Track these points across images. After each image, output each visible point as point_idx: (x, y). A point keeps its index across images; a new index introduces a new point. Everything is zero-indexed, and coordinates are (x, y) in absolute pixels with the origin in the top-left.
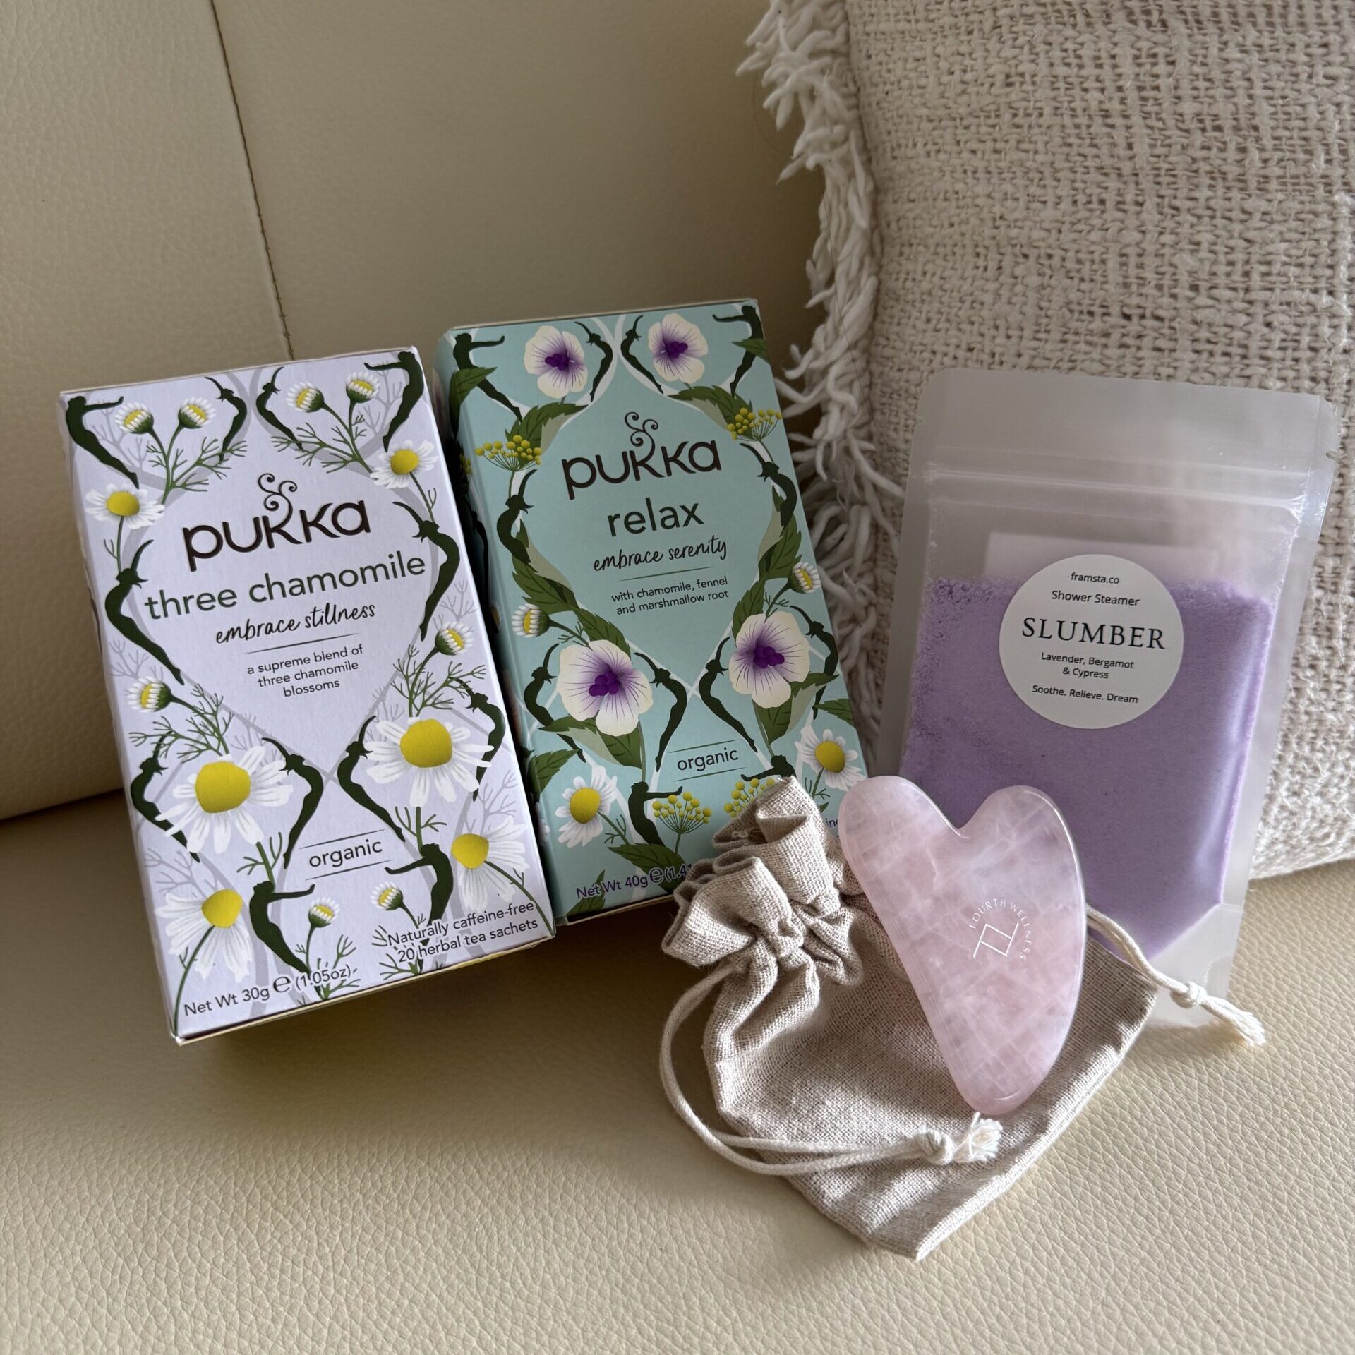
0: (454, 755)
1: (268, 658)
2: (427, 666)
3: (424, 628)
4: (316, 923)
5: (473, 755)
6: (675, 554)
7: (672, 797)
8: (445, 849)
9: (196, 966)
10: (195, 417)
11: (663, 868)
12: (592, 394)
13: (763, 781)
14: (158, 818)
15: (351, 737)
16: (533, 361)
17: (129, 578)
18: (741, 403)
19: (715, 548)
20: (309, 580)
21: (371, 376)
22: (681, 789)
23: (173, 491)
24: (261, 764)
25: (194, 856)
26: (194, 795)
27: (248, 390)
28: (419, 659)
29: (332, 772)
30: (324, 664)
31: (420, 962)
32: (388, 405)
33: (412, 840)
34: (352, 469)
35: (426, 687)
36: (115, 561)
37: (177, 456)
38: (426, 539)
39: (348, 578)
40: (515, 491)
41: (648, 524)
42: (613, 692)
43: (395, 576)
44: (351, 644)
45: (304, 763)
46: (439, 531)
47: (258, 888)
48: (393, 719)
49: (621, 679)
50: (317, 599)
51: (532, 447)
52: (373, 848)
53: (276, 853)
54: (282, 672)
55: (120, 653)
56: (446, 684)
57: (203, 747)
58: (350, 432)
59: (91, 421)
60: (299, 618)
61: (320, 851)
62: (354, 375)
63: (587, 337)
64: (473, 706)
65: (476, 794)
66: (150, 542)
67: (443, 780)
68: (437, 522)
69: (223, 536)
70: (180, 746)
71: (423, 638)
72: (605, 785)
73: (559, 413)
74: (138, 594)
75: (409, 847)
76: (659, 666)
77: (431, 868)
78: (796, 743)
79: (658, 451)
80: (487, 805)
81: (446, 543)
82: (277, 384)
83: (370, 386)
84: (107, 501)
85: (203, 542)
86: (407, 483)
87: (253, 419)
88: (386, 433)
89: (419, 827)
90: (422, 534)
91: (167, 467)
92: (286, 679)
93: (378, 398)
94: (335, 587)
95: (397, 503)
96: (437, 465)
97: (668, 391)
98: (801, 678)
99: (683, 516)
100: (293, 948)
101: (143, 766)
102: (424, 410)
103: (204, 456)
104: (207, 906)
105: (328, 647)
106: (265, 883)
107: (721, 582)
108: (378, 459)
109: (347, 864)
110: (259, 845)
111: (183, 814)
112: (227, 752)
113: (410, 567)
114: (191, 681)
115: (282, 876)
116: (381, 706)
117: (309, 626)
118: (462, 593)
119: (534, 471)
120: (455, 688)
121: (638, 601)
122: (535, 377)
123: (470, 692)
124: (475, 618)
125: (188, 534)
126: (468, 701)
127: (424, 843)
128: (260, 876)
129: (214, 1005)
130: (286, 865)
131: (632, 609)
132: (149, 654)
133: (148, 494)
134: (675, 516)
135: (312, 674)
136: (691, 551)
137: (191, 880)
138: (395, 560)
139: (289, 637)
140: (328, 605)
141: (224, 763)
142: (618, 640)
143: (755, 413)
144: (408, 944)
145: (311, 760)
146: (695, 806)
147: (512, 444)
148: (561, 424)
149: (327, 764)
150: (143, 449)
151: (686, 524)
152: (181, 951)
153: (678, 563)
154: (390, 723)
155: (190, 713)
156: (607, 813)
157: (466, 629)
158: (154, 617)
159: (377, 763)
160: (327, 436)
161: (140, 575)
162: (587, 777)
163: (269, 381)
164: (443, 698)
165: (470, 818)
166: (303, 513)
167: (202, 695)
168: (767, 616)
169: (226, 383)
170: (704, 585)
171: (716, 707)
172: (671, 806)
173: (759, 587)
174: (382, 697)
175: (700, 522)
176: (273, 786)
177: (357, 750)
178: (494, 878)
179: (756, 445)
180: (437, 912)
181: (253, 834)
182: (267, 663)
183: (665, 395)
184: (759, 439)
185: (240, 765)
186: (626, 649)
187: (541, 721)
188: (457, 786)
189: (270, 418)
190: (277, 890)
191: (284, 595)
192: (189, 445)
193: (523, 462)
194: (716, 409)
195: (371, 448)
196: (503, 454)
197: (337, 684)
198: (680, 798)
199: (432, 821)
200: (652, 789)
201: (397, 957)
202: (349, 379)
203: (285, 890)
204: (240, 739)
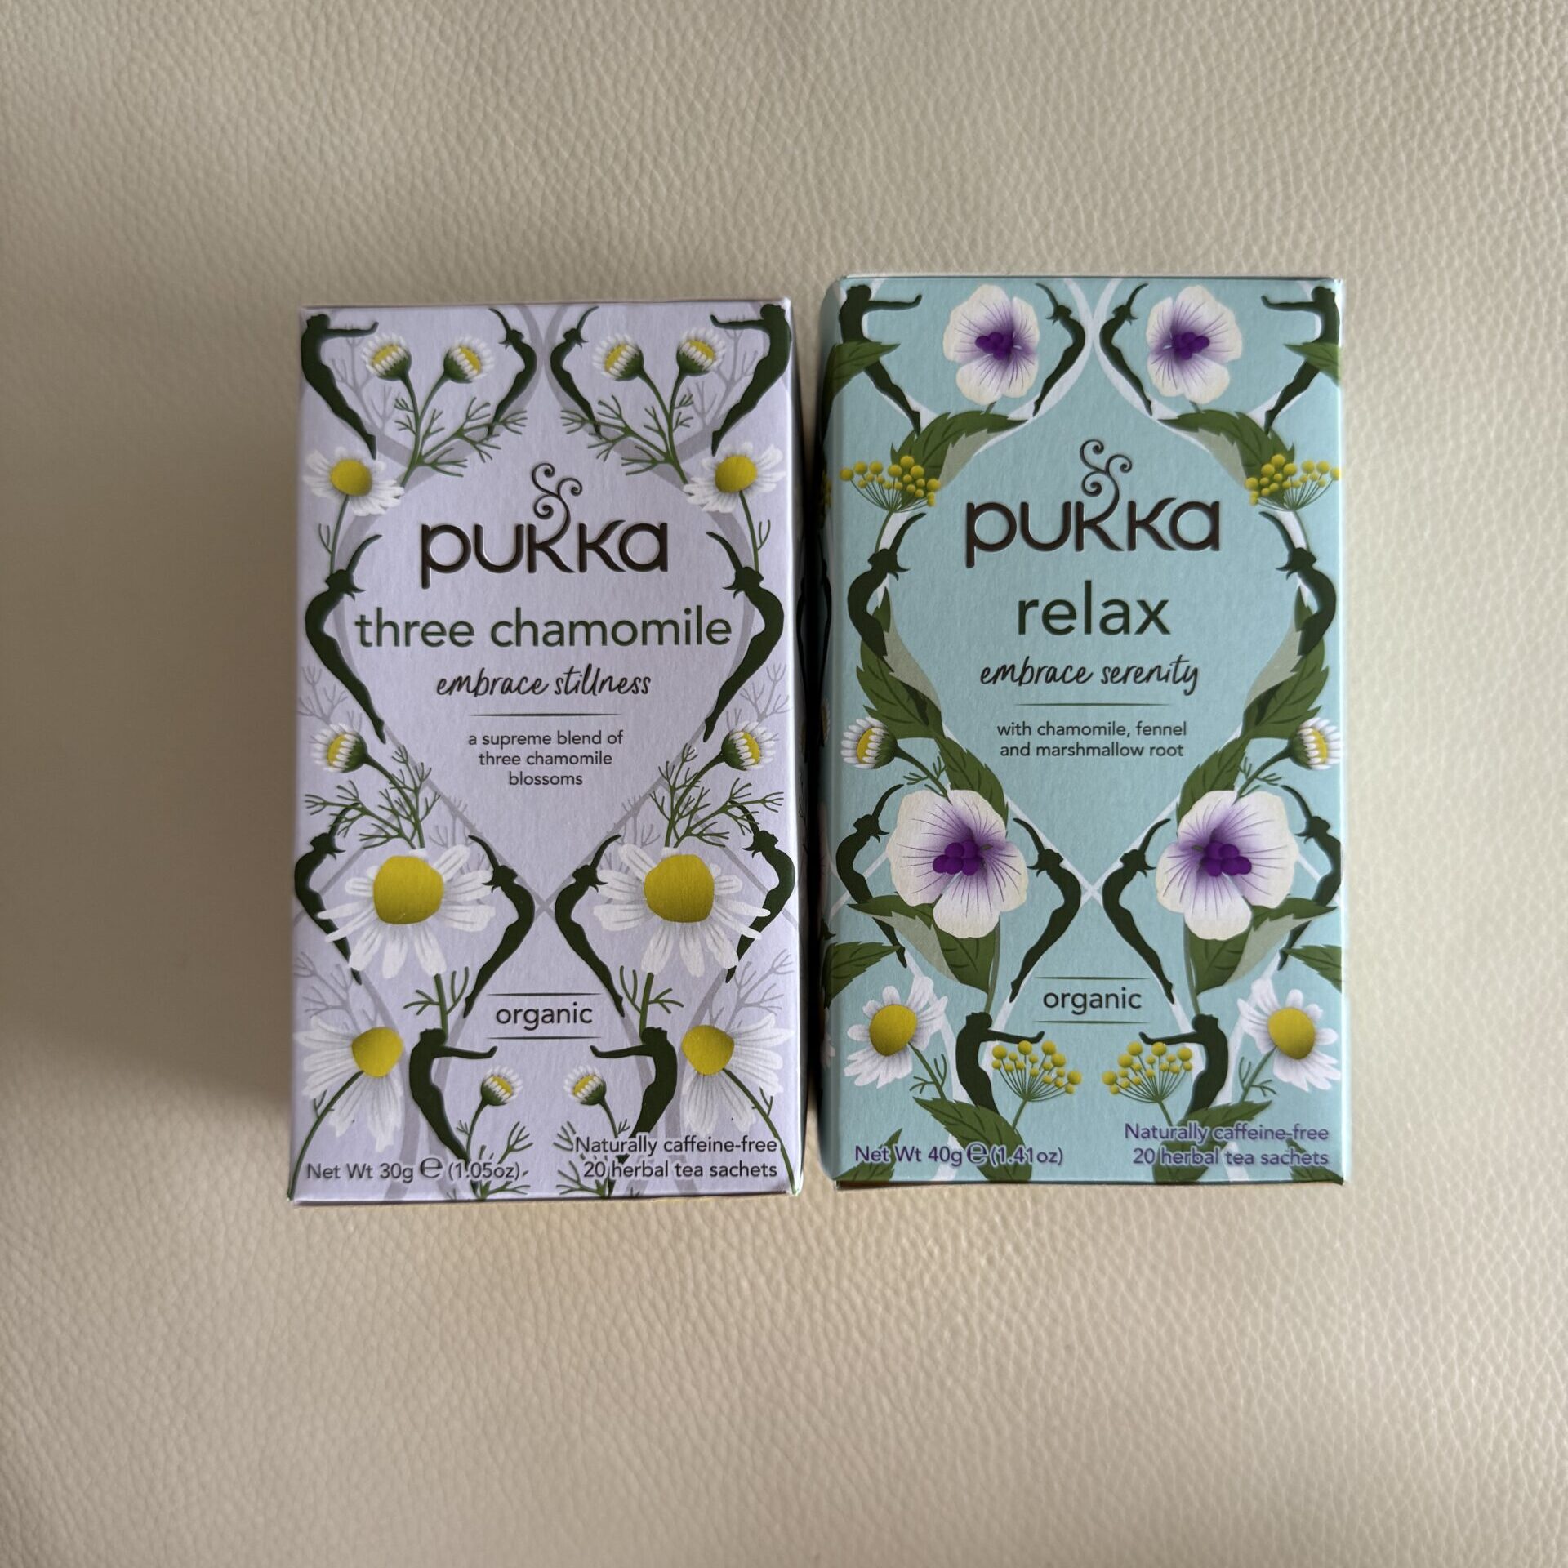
0: (713, 913)
1: (498, 728)
2: (703, 778)
3: (710, 723)
4: (488, 1098)
5: (738, 917)
6: (1112, 675)
7: (1025, 1044)
8: (675, 1039)
9: (332, 1119)
10: (466, 365)
11: (990, 1145)
12: (1038, 404)
13: (1173, 1050)
14: (322, 915)
15: (581, 856)
16: (957, 339)
17: (341, 583)
18: (1278, 446)
19: (1180, 675)
20: (573, 626)
21: (716, 336)
22: (1041, 1035)
23: (419, 470)
24: (461, 871)
25: (355, 975)
26: (370, 894)
27: (543, 334)
28: (696, 766)
29: (549, 900)
30: (567, 750)
31: (611, 1184)
32: (730, 384)
33: (634, 1017)
34: (662, 475)
35: (696, 809)
36: (326, 556)
37: (433, 420)
38: (742, 594)
39: (624, 633)
40: (886, 543)
41: (1079, 623)
42: (969, 872)
43: (688, 641)
44: (609, 727)
45: (516, 881)
46: (763, 585)
47: (425, 1035)
48: (643, 844)
49: (984, 854)
50: (577, 655)
51: (927, 477)
52: (580, 1016)
53: (457, 994)
54: (511, 750)
55: (313, 684)
56: (724, 810)
57: (392, 833)
58: (669, 417)
59: (332, 351)
60: (549, 679)
61: (513, 1004)
62: (693, 332)
63: (1050, 309)
64: (754, 848)
65: (731, 973)
66: (376, 537)
67: (691, 945)
68: (762, 571)
69: (472, 544)
70: (365, 825)
71: (705, 739)
72: (928, 1006)
73: (980, 428)
74: (350, 608)
75: (627, 1025)
76: (1048, 844)
77: (650, 1060)
78: (1241, 1002)
79: (1122, 508)
80: (743, 991)
81: (769, 605)
82: (585, 332)
83: (710, 350)
84: (332, 470)
85: (445, 549)
86: (732, 507)
87: (543, 381)
88: (718, 426)
89: (646, 1002)
90: (736, 587)
91: (416, 433)
92: (515, 760)
93: (718, 371)
94: (604, 642)
95: (712, 534)
96: (780, 484)
97: (1162, 411)
98: (1273, 903)
99: (1138, 617)
100: (453, 1124)
101: (314, 842)
102: (781, 394)
103: (469, 425)
104: (360, 1044)
105: (575, 726)
106: (435, 1031)
107: (1177, 731)
108: (701, 464)
109: (543, 1029)
110: (437, 978)
111: (353, 916)
112: (422, 845)
113: (710, 632)
114: (394, 740)
115: (458, 1026)
116: (630, 822)
117: (558, 692)
118: (775, 682)
119: (921, 515)
120: (735, 818)
121: (1037, 741)
122: (956, 366)
123: (754, 826)
124: (784, 721)
125: (427, 534)
126: (749, 839)
127: (649, 1024)
128: (431, 1019)
129: (343, 1174)
130: (466, 1012)
131: (1025, 751)
132: (348, 694)
133: (385, 468)
134: (1126, 615)
135: (551, 760)
136: (1139, 675)
137: (345, 1006)
138: (693, 617)
139: (530, 702)
140: (589, 667)
141: (415, 859)
142: (994, 795)
143: (1297, 464)
144: (600, 1156)
145: (526, 878)
146: (1057, 1064)
147: (897, 468)
148: (978, 446)
149: (544, 886)
150: (391, 401)
151: (1141, 630)
152: (315, 1094)
153: (1112, 692)
154: (639, 850)
155: (385, 781)
156: (921, 1048)
157: (770, 735)
158: (365, 643)
159: (609, 901)
160: (637, 420)
161: (357, 583)
162: (904, 989)
163: (574, 325)
164: (715, 829)
165: (718, 1003)
166: (582, 528)
167: (405, 762)
168: (1240, 796)
169: (516, 320)
170: (1147, 731)
171: (1124, 923)
172: (1021, 1058)
173: (1237, 749)
174: (636, 808)
175: (1164, 630)
176: (471, 903)
177: (586, 877)
178: (730, 1095)
179: (1287, 517)
180: (646, 1122)
181: (434, 963)
182: (495, 733)
183: (1155, 417)
184: (1295, 507)
185: (435, 866)
186: (1002, 810)
187: (854, 895)
188: (708, 957)
189: (565, 381)
190: (448, 1044)
191: (535, 643)
192: (451, 406)
193: (908, 499)
194: (1233, 451)
195: (693, 446)
196: (881, 482)
197: (579, 780)
198: (1037, 1049)
199: (666, 997)
200: (998, 1026)
201: (582, 1170)
202: (684, 337)
203: (459, 1046)
204: (441, 831)
